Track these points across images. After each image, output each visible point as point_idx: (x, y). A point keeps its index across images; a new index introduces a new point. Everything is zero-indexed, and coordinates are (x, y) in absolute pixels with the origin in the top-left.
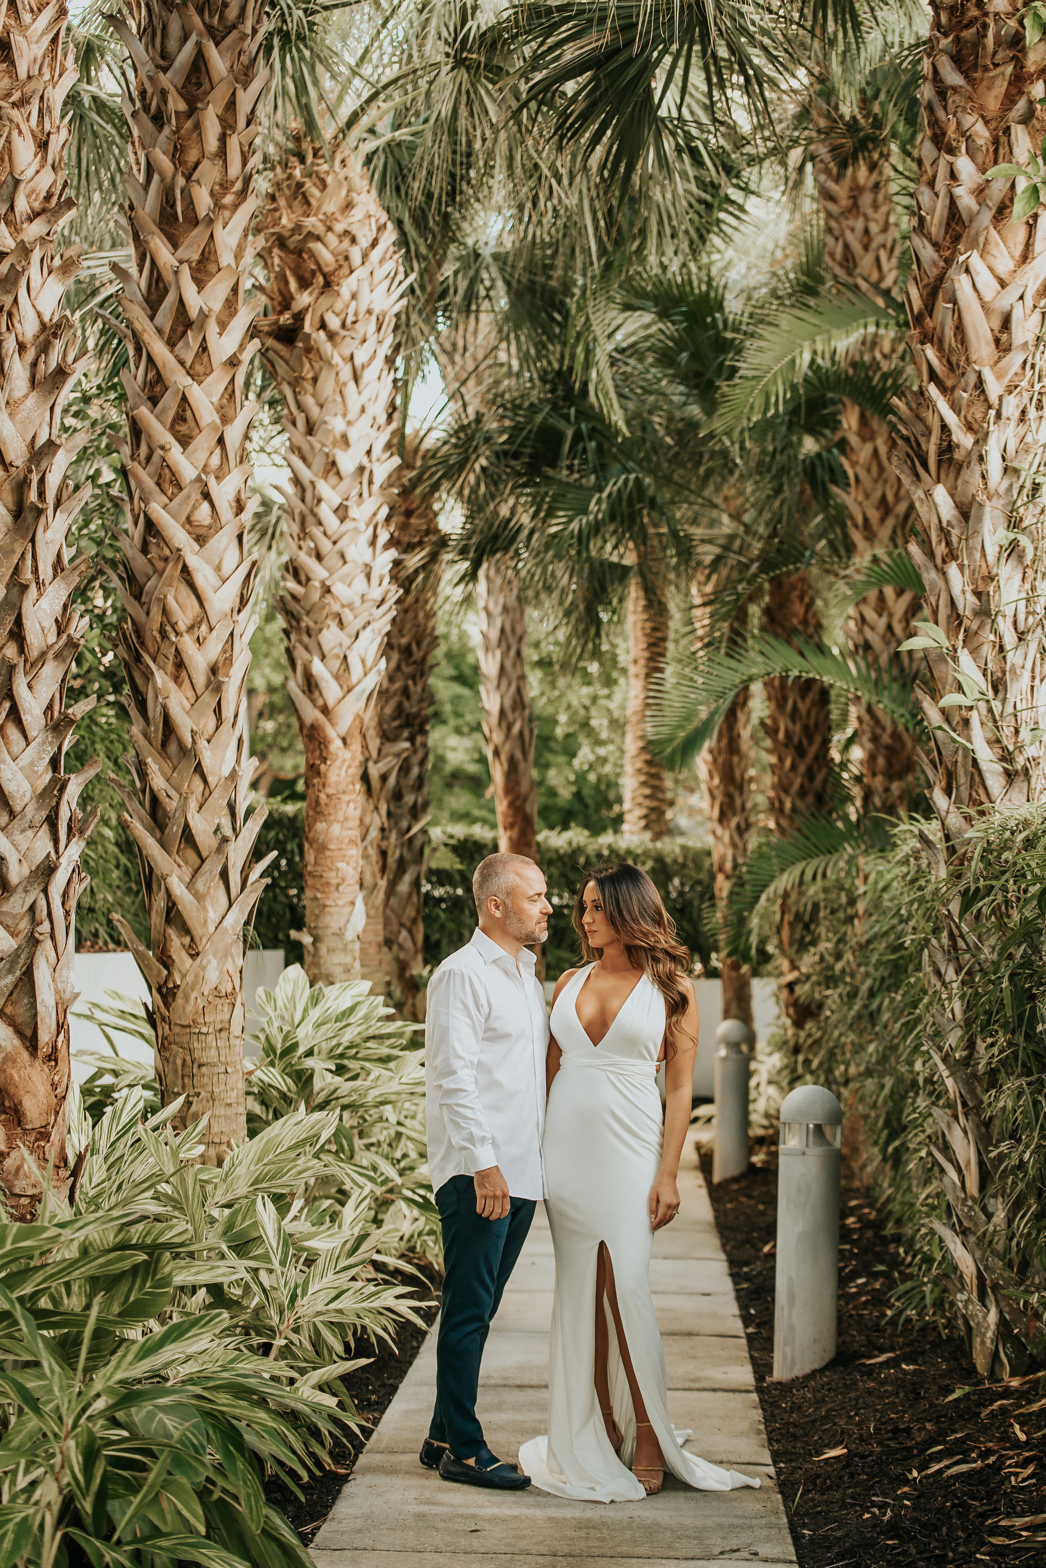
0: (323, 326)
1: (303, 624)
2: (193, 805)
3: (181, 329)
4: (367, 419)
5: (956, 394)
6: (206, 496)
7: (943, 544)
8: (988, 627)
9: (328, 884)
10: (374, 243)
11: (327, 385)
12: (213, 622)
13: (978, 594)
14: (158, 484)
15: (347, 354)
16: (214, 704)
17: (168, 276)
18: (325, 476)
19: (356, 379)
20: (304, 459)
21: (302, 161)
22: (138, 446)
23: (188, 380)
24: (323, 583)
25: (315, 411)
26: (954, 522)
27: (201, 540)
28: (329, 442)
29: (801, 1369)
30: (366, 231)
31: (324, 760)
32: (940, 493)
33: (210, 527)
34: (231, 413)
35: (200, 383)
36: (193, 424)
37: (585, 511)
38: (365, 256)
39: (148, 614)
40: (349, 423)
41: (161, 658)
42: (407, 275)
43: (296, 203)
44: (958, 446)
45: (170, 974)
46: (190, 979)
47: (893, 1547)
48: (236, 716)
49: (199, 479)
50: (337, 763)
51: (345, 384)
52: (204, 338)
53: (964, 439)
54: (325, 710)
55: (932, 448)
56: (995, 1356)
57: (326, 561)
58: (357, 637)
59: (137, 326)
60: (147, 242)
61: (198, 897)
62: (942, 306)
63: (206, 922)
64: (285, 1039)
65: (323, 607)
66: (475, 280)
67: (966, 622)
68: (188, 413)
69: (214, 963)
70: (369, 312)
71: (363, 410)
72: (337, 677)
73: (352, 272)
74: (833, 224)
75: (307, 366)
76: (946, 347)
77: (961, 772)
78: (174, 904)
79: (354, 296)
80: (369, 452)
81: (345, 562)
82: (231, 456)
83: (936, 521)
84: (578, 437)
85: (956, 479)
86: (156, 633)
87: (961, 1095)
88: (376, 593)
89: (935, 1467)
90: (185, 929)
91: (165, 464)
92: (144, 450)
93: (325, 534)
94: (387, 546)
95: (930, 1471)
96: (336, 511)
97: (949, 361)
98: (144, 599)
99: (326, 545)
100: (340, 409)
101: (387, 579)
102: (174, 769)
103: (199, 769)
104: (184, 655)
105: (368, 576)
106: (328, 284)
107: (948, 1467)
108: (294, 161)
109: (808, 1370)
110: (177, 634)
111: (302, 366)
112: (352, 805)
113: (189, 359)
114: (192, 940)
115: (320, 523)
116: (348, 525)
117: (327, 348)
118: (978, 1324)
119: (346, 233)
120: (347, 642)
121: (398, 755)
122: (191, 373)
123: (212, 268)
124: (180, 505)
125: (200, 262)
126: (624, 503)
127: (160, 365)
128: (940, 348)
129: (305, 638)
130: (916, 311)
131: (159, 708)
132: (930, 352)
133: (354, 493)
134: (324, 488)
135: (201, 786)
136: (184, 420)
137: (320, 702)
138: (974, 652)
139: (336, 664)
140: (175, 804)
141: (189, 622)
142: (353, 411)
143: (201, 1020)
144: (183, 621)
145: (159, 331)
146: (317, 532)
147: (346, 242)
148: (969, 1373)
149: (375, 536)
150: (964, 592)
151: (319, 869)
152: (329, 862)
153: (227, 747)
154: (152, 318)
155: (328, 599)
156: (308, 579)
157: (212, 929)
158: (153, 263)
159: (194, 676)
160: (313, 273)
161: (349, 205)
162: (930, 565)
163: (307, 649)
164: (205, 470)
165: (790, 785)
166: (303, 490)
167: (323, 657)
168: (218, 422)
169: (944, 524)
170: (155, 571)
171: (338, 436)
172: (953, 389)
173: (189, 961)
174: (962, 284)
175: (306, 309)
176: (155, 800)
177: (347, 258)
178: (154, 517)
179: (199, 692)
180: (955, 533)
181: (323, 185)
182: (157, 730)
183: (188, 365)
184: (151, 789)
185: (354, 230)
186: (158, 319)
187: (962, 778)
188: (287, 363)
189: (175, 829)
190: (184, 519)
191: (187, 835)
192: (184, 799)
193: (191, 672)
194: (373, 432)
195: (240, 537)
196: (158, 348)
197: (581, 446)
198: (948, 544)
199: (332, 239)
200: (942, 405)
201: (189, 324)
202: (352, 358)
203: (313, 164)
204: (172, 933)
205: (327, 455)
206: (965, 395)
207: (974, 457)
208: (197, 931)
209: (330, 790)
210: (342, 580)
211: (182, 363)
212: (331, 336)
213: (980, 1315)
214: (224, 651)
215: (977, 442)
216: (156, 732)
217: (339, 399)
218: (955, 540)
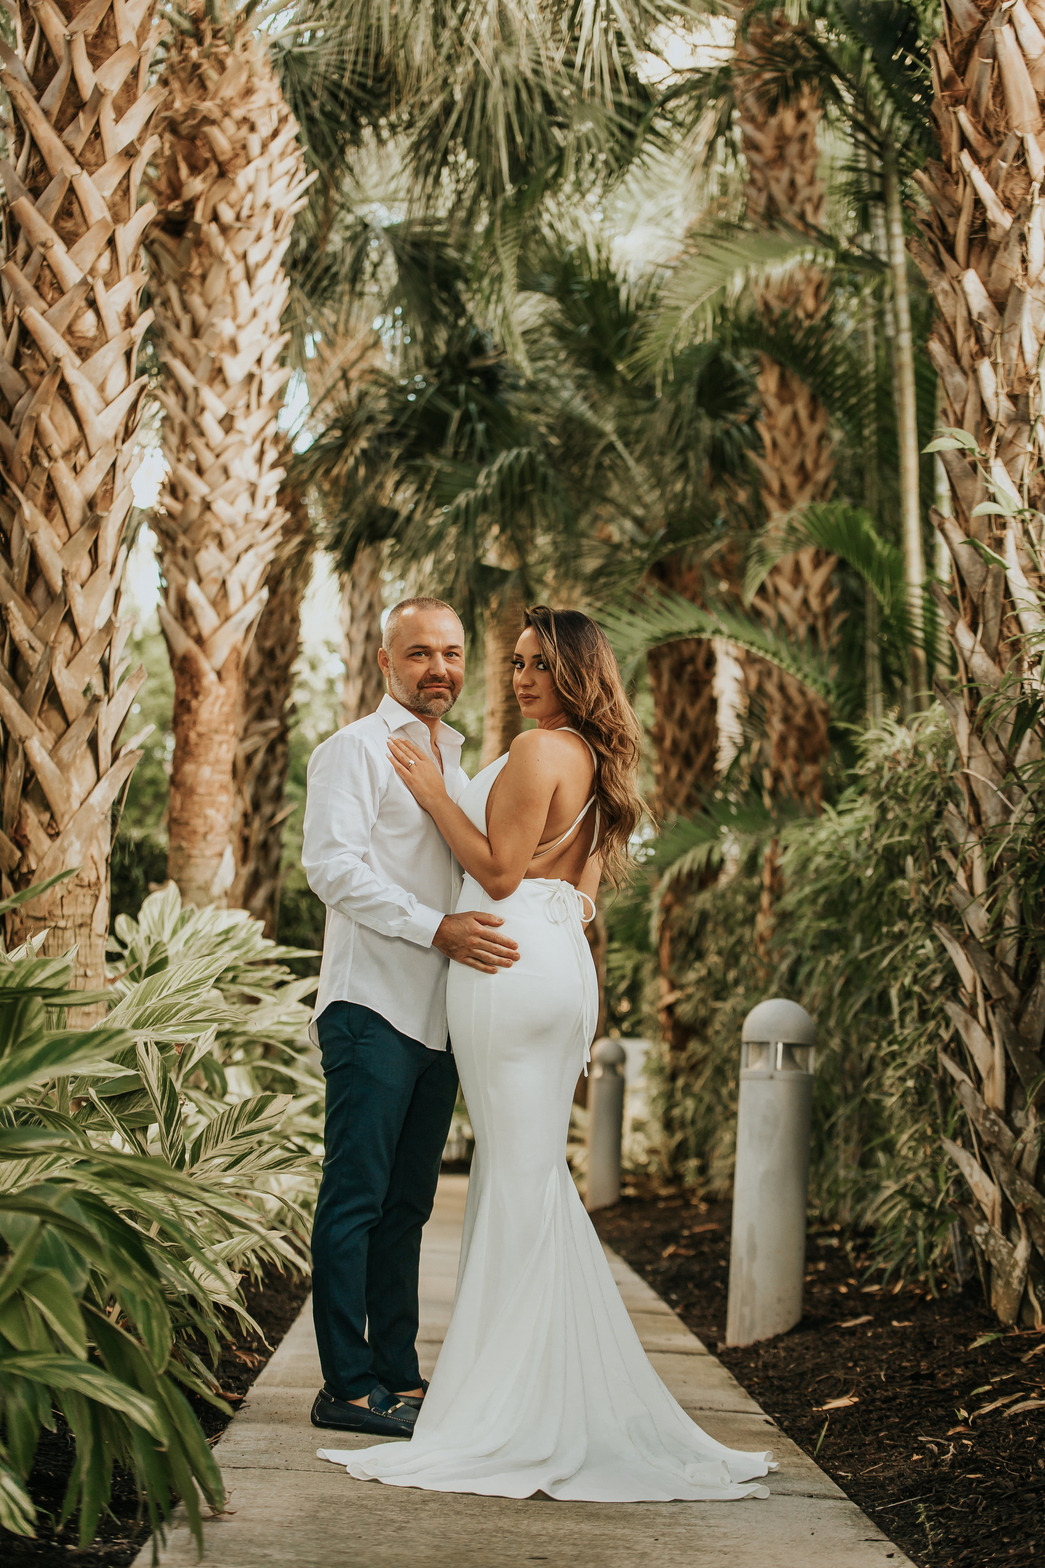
0: (215, 217)
1: (179, 545)
2: (60, 658)
3: (70, 111)
4: (257, 325)
5: (993, 164)
6: (92, 303)
7: (973, 340)
8: (1026, 435)
9: (194, 832)
10: (275, 134)
11: (217, 284)
12: (93, 449)
13: (1013, 398)
14: (37, 287)
15: (240, 250)
16: (90, 544)
17: (59, 49)
18: (211, 382)
19: (249, 278)
20: (188, 365)
21: (200, 42)
22: (15, 242)
23: (77, 169)
24: (203, 499)
25: (201, 312)
26: (987, 314)
27: (83, 353)
28: (217, 345)
29: (764, 1332)
30: (266, 119)
31: (196, 695)
32: (971, 281)
33: (94, 339)
34: (124, 213)
35: (91, 174)
36: (80, 219)
37: (473, 485)
38: (264, 146)
39: (17, 436)
40: (239, 327)
41: (30, 487)
42: (308, 173)
43: (191, 87)
44: (994, 225)
45: (24, 856)
46: (47, 863)
47: (979, 1481)
48: (114, 565)
49: (84, 282)
50: (211, 699)
51: (236, 284)
52: (98, 123)
53: (1001, 218)
54: (199, 640)
55: (961, 230)
56: (1024, 1300)
57: (207, 476)
58: (238, 560)
59: (21, 103)
60: (36, 9)
61: (63, 767)
62: (979, 63)
63: (69, 797)
64: (153, 952)
65: (202, 525)
66: (361, 255)
67: (999, 430)
68: (75, 207)
69: (77, 845)
70: (267, 206)
71: (255, 314)
72: (214, 604)
73: (249, 162)
74: (757, 175)
75: (195, 262)
76: (983, 111)
77: (990, 604)
78: (33, 774)
79: (250, 189)
80: (259, 361)
81: (228, 477)
82: (122, 260)
83: (965, 313)
84: (466, 418)
85: (990, 264)
86: (25, 458)
87: (984, 987)
88: (262, 515)
89: (988, 1408)
90: (45, 805)
91: (46, 263)
92: (21, 248)
93: (207, 445)
94: (274, 466)
95: (984, 1411)
96: (221, 422)
97: (985, 128)
98: (13, 421)
99: (207, 459)
100: (229, 310)
101: (273, 502)
102: (40, 617)
103: (69, 618)
104: (57, 485)
105: (253, 496)
106: (222, 174)
107: (1007, 1406)
108: (190, 41)
109: (769, 1334)
110: (50, 459)
111: (190, 261)
112: (224, 747)
113: (79, 148)
114: (52, 817)
115: (202, 434)
116: (233, 438)
117: (218, 242)
118: (1001, 1262)
119: (245, 120)
120: (227, 565)
121: (265, 734)
122: (81, 163)
123: (110, 44)
124: (61, 311)
125: (96, 36)
126: (516, 479)
127: (45, 151)
128: (975, 111)
129: (181, 560)
130: (944, 75)
131: (25, 545)
132: (964, 116)
133: (242, 403)
134: (208, 396)
135: (71, 639)
136: (70, 215)
137: (194, 631)
138: (1009, 464)
139: (214, 589)
140: (38, 657)
141: (65, 447)
142: (244, 315)
143: (58, 912)
144: (58, 444)
145: (46, 113)
146: (198, 443)
147: (245, 129)
148: (990, 1321)
149: (262, 453)
150: (997, 394)
151: (186, 815)
152: (196, 808)
153: (102, 595)
154: (38, 99)
155: (208, 516)
156: (186, 495)
157: (75, 804)
158: (43, 34)
159: (68, 510)
160: (207, 162)
161: (248, 92)
162: (954, 367)
163: (182, 571)
164: (92, 271)
165: (676, 795)
166: (185, 399)
167: (200, 581)
168: (109, 218)
169: (975, 317)
170: (28, 385)
171: (226, 340)
172: (989, 160)
173: (46, 842)
174: (1005, 36)
175: (197, 198)
176: (16, 654)
177: (244, 147)
178: (30, 324)
179: (73, 528)
180: (987, 327)
181: (222, 67)
182: (21, 573)
183: (78, 152)
184: (12, 641)
185: (253, 117)
186: (46, 99)
187: (991, 612)
188: (174, 256)
189: (38, 686)
190: (64, 327)
191: (52, 695)
192: (50, 649)
193: (65, 504)
194: (265, 340)
195: (128, 355)
196: (44, 131)
197: (468, 428)
198: (979, 340)
199: (228, 124)
200: (977, 176)
201: (81, 105)
202: (244, 256)
203: (212, 45)
204: (28, 808)
205: (213, 360)
206: (1004, 165)
207: (1014, 237)
208: (59, 806)
209: (201, 729)
210: (225, 496)
211: (70, 149)
212: (224, 230)
213: (1004, 1251)
214: (104, 483)
215: (1017, 219)
216: (20, 574)
217: (228, 299)
218: (986, 335)
